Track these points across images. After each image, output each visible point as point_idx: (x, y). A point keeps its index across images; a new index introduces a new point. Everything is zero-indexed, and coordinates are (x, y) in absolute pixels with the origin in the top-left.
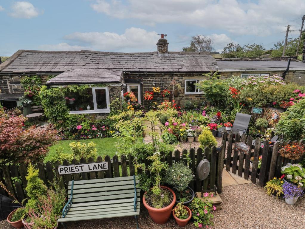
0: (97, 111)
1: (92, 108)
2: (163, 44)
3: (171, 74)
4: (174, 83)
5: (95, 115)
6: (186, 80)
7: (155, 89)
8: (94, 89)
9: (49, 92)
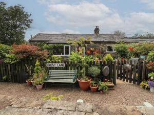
0: (65, 55)
1: (63, 54)
2: (97, 30)
3: (100, 43)
4: (101, 46)
5: (64, 57)
6: (107, 45)
7: (91, 49)
8: (64, 46)
9: (47, 46)
